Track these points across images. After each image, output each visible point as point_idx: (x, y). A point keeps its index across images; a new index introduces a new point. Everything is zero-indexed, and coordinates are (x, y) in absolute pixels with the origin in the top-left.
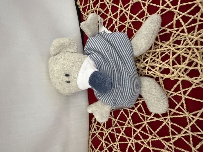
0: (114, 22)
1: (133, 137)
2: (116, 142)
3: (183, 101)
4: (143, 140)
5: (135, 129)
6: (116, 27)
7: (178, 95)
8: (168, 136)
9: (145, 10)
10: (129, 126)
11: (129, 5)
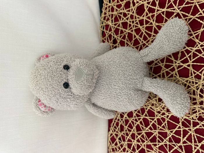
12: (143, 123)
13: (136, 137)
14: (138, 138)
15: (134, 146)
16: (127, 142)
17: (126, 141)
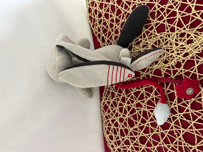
0: (112, 34)
1: (126, 103)
2: (117, 106)
4: (131, 104)
5: (127, 98)
6: (113, 37)
8: (143, 99)
10: (124, 96)
11: (119, 24)
13: (126, 100)
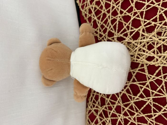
0: (107, 16)
1: (122, 114)
3: (163, 84)
4: (130, 116)
5: (124, 107)
6: (109, 21)
7: (159, 79)
8: (150, 113)
9: (133, 6)
10: (119, 105)
12: (130, 90)
13: (122, 110)
14: (125, 110)
15: (120, 122)
16: (111, 117)
17: (109, 117)
